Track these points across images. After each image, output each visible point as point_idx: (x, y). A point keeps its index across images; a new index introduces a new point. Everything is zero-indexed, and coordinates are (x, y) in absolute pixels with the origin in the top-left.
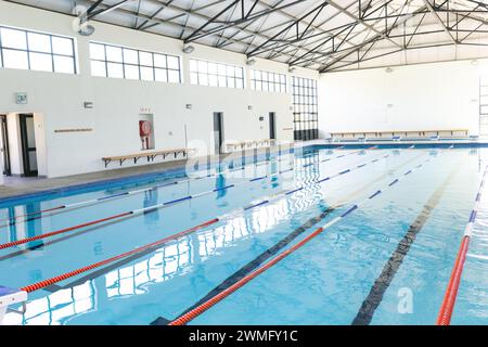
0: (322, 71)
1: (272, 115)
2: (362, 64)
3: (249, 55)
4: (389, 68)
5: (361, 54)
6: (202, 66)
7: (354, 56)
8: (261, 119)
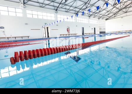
0: (106, 20)
1: (95, 28)
2: (115, 17)
3: (89, 17)
4: (122, 17)
5: (115, 15)
6: (80, 19)
7: (114, 16)
8: (92, 29)
